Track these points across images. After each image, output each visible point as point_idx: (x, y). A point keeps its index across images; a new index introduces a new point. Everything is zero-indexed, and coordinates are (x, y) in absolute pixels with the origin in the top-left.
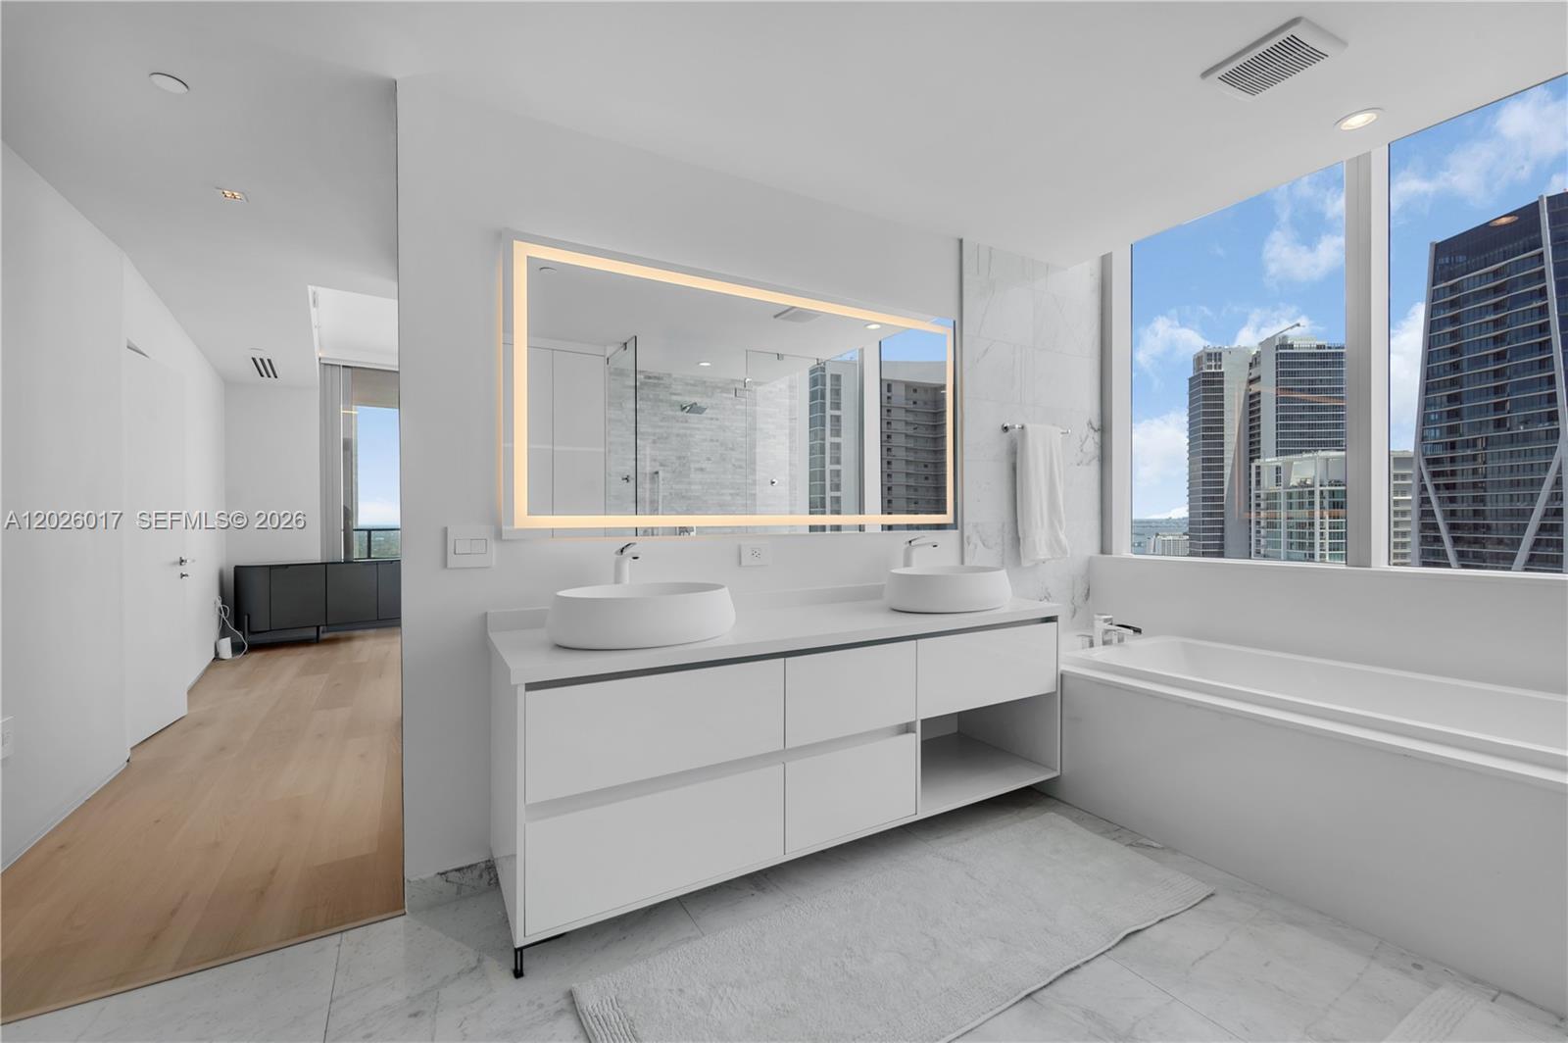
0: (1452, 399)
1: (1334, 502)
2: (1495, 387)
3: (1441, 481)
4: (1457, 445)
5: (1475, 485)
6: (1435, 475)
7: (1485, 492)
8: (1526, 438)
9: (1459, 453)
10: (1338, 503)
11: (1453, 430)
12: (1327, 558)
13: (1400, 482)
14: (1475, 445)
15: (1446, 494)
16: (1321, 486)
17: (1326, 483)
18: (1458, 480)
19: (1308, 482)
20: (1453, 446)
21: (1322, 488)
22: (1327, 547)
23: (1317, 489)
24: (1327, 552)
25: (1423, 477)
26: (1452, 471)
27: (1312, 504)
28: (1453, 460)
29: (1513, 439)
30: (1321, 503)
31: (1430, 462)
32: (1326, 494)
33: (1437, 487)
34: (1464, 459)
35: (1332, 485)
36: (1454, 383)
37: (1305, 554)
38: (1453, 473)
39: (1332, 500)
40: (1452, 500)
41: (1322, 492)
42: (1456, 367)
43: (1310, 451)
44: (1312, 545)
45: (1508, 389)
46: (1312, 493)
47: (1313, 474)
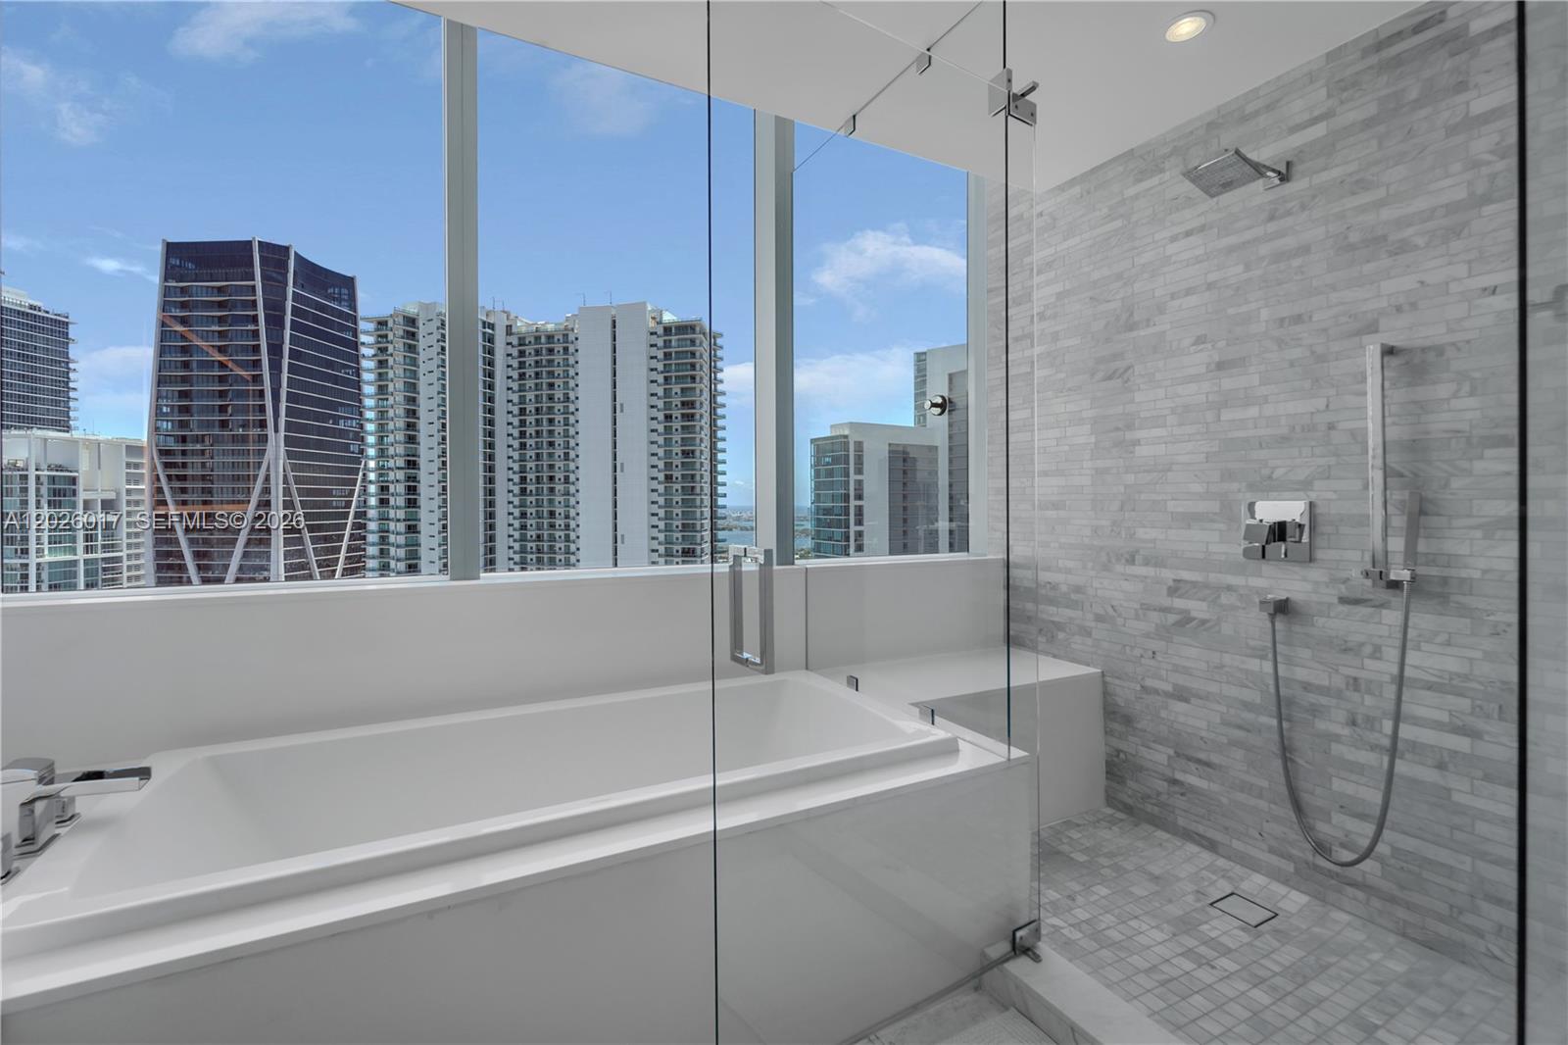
0: (183, 395)
1: (54, 490)
2: (220, 391)
3: (173, 472)
4: (188, 439)
5: (203, 478)
6: (167, 465)
7: (213, 484)
8: (244, 439)
9: (190, 447)
10: (60, 490)
11: (183, 425)
12: (46, 552)
13: (133, 471)
14: (203, 441)
15: (178, 485)
16: (37, 470)
17: (44, 466)
18: (189, 472)
19: (20, 464)
20: (184, 439)
21: (37, 473)
22: (46, 540)
23: (32, 474)
24: (46, 546)
25: (156, 468)
26: (183, 463)
27: (25, 490)
28: (184, 453)
29: (235, 439)
30: (38, 490)
31: (163, 453)
32: (44, 480)
33: (169, 477)
34: (194, 453)
35: (52, 470)
36: (184, 380)
37: (16, 550)
38: (184, 465)
39: (52, 486)
40: (184, 491)
41: (38, 478)
42: (186, 365)
43: (20, 428)
44: (25, 540)
45: (230, 394)
46: (24, 478)
47: (27, 456)
